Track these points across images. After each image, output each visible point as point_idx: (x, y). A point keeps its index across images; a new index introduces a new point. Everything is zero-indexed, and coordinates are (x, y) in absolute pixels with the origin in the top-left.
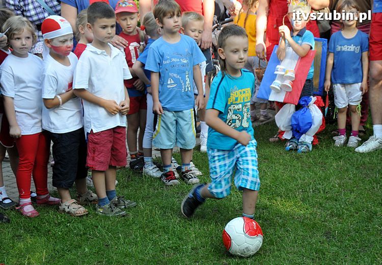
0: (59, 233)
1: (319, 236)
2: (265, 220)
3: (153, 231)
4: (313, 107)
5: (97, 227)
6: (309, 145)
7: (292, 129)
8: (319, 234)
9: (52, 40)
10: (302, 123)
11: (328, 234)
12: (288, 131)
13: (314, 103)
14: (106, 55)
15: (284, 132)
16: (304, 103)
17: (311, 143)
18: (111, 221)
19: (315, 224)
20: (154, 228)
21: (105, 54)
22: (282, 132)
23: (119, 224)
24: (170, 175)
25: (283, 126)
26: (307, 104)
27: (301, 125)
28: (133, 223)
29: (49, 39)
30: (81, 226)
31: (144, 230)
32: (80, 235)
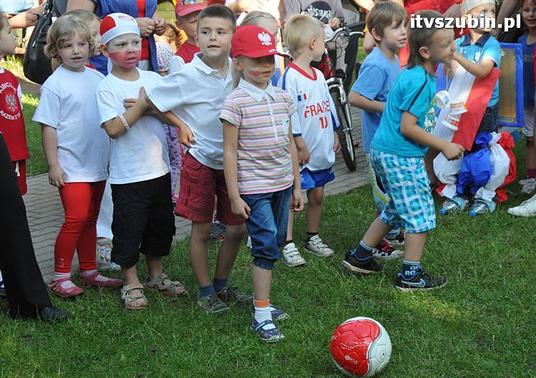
0: (87, 332)
1: (467, 342)
2: (389, 316)
3: (222, 331)
4: (496, 148)
5: (142, 323)
6: (488, 204)
8: (468, 339)
10: (476, 171)
11: (481, 339)
12: (450, 185)
13: (498, 143)
14: (218, 78)
15: (444, 185)
16: (481, 142)
17: (491, 200)
18: (163, 314)
19: (462, 323)
20: (225, 326)
21: (218, 75)
22: (442, 186)
23: (174, 320)
26: (487, 144)
27: (474, 174)
28: (194, 319)
30: (119, 322)
31: (209, 329)
32: (117, 335)
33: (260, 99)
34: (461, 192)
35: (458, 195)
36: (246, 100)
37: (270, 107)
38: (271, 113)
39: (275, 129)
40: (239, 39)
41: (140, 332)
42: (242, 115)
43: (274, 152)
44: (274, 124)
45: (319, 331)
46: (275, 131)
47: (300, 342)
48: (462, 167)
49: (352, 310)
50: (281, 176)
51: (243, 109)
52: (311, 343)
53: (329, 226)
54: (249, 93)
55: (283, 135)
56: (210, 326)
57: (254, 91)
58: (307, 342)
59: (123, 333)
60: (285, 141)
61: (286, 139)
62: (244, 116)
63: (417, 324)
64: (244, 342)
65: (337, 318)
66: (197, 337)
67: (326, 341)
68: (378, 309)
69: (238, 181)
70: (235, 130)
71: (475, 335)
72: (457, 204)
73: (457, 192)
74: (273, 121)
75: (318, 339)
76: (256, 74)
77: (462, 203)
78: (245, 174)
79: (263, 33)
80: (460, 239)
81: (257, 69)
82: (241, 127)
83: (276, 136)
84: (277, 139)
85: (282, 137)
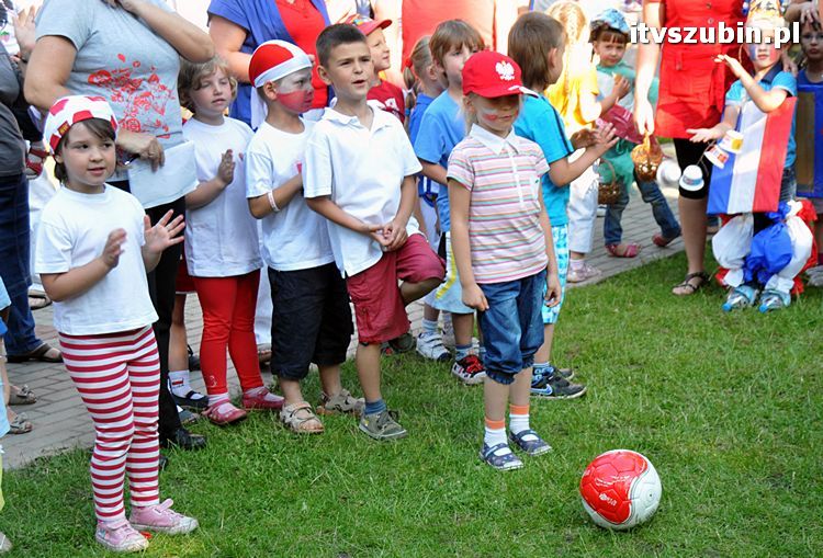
0: (256, 473)
1: (759, 483)
2: (655, 449)
3: (435, 471)
4: (795, 222)
5: (329, 461)
6: (784, 296)
7: (744, 267)
8: (759, 477)
9: (279, 81)
11: (776, 477)
12: (735, 270)
14: (358, 127)
15: (727, 270)
17: (788, 291)
18: (356, 450)
20: (438, 465)
21: (358, 123)
22: (724, 271)
23: (371, 457)
24: (472, 363)
25: (726, 259)
28: (397, 455)
29: (271, 81)
30: (298, 460)
31: (418, 469)
32: (295, 478)
33: (498, 151)
34: (750, 278)
35: (746, 283)
36: (481, 152)
37: (513, 162)
38: (515, 170)
39: (519, 192)
40: (471, 71)
41: (325, 472)
42: (474, 172)
43: (520, 222)
44: (518, 184)
45: (562, 470)
46: (521, 195)
47: (539, 485)
48: (752, 248)
49: (606, 441)
50: (530, 255)
51: (475, 164)
52: (552, 486)
53: (575, 329)
54: (484, 143)
55: (532, 200)
56: (419, 464)
57: (490, 139)
58: (546, 485)
59: (303, 475)
60: (533, 207)
61: (535, 204)
62: (477, 174)
63: (692, 458)
64: (464, 485)
65: (586, 452)
66: (401, 480)
67: (572, 484)
68: (641, 440)
69: (473, 265)
70: (466, 193)
71: (768, 472)
72: (744, 295)
73: (744, 279)
74: (517, 180)
75: (562, 480)
76: (493, 118)
77: (751, 293)
78: (481, 256)
79: (504, 62)
80: (747, 343)
81: (494, 112)
82: (474, 189)
83: (521, 201)
84: (523, 205)
85: (530, 202)
